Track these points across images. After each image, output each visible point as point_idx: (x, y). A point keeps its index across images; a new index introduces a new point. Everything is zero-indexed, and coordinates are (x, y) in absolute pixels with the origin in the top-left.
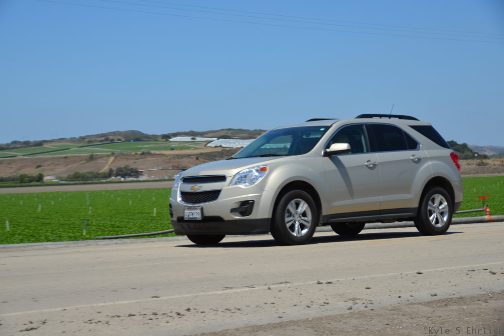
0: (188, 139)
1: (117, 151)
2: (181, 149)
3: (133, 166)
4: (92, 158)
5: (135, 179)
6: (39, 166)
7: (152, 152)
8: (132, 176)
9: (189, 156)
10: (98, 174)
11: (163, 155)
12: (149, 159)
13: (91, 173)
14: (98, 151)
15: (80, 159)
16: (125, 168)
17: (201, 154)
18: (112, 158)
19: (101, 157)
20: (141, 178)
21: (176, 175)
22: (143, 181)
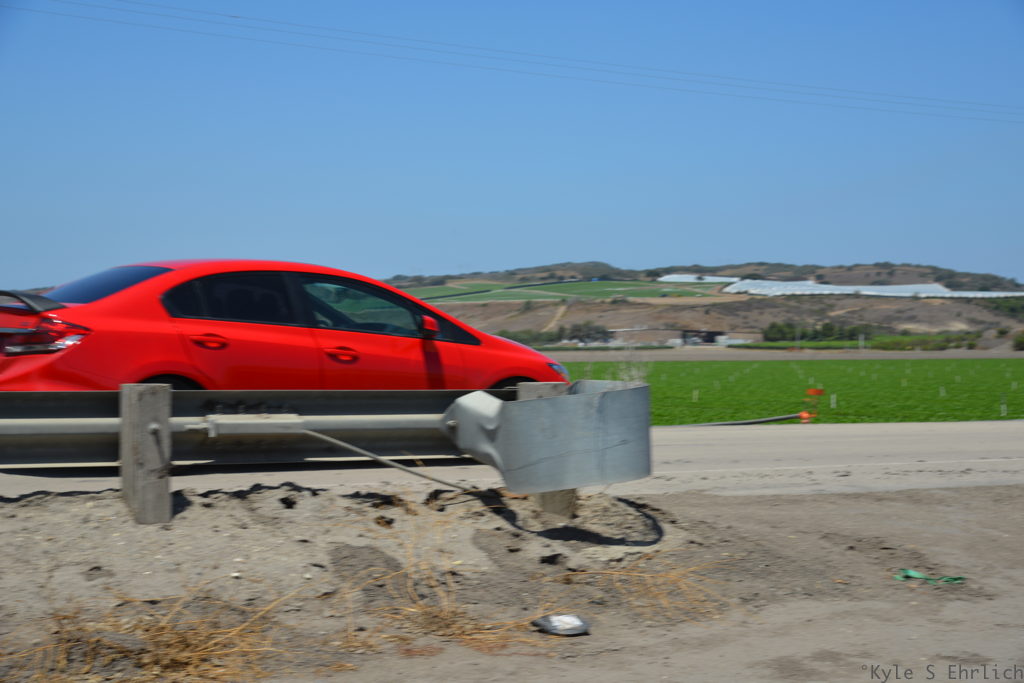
0: (690, 278)
1: (571, 297)
2: (680, 295)
3: (598, 323)
4: (528, 307)
5: (602, 345)
7: (631, 299)
8: (596, 339)
9: (692, 307)
10: (540, 335)
11: (649, 305)
12: (625, 311)
13: (529, 331)
14: (540, 295)
15: (508, 308)
16: (586, 325)
17: (714, 305)
18: (562, 309)
19: (544, 306)
20: (613, 344)
21: (671, 340)
22: (615, 349)
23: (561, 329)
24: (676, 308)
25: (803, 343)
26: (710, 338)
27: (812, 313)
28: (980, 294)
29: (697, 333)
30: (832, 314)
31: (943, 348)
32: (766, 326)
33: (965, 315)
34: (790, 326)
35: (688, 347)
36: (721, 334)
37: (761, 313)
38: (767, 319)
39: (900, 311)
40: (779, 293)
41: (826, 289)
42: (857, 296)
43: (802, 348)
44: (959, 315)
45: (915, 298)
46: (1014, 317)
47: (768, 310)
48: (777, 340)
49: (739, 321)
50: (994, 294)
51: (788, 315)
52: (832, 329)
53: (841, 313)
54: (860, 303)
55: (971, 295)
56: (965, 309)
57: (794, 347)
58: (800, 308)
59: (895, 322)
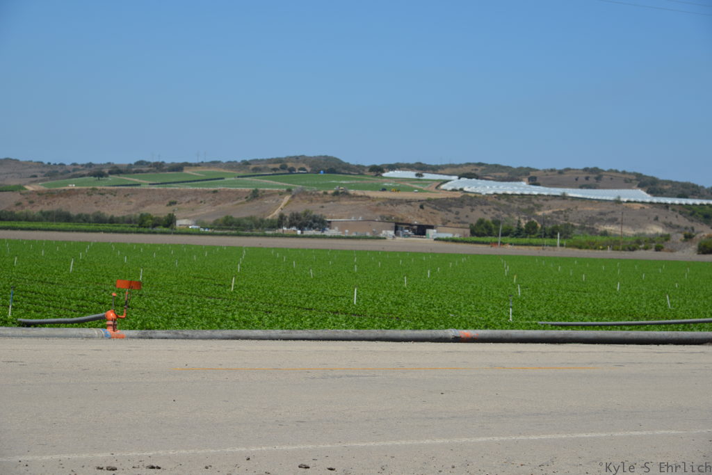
0: (411, 174)
1: (296, 187)
2: (398, 190)
3: (318, 213)
4: (255, 195)
5: (319, 233)
6: (172, 203)
7: (352, 192)
8: (314, 228)
9: (409, 202)
10: (262, 221)
11: (369, 197)
12: (345, 202)
13: (251, 218)
14: (267, 184)
15: (238, 195)
16: (305, 214)
17: (429, 200)
19: (271, 194)
20: (329, 232)
21: (384, 232)
22: (331, 237)
23: (282, 217)
24: (393, 202)
25: (508, 239)
26: (421, 231)
27: (519, 211)
28: (677, 201)
29: (410, 226)
30: (540, 213)
31: (634, 249)
32: (474, 222)
33: (662, 219)
34: (497, 223)
35: (398, 238)
36: (431, 227)
37: (472, 210)
38: (477, 215)
39: (601, 214)
40: (491, 192)
41: (536, 190)
42: (564, 197)
43: (502, 244)
44: (656, 219)
45: (618, 202)
46: (707, 223)
47: (479, 207)
48: (483, 235)
49: (451, 216)
50: (690, 201)
51: (497, 213)
52: (535, 227)
53: (547, 212)
54: (566, 204)
55: (669, 201)
56: (662, 214)
57: (496, 243)
58: (509, 206)
59: (597, 224)
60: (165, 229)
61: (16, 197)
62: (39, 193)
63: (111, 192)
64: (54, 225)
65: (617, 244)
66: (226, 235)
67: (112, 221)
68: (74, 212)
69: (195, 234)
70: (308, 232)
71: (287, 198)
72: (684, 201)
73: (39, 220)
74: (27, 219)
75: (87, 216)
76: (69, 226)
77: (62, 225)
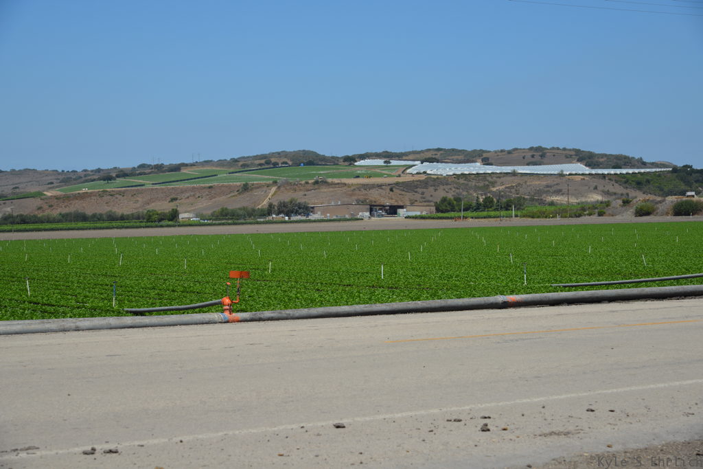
0: (380, 162)
1: (281, 179)
2: (370, 176)
3: (302, 200)
4: (246, 188)
5: (304, 218)
6: (173, 200)
7: (330, 180)
8: (300, 214)
9: (380, 186)
10: (254, 210)
11: (345, 184)
12: (324, 189)
13: (244, 209)
14: (254, 178)
15: (230, 189)
16: (291, 202)
17: (397, 184)
19: (259, 187)
20: (312, 217)
21: (360, 214)
22: (315, 221)
23: (271, 205)
24: (366, 187)
25: (469, 213)
26: (393, 211)
27: (476, 188)
28: (612, 171)
29: (382, 207)
30: (494, 189)
31: (579, 216)
32: (438, 201)
33: (600, 188)
34: (458, 200)
35: (373, 218)
36: (402, 207)
37: (436, 190)
38: (440, 194)
39: (547, 186)
40: (451, 173)
41: (489, 169)
42: (514, 174)
43: (465, 218)
44: (596, 188)
45: (561, 175)
46: (640, 189)
47: (442, 187)
48: (447, 211)
49: (418, 196)
50: (624, 171)
51: (457, 191)
52: (492, 201)
53: (501, 188)
54: (517, 180)
55: (606, 172)
56: (601, 183)
57: (459, 217)
58: (467, 185)
59: (545, 195)
60: (170, 223)
61: (37, 202)
62: (57, 198)
63: (119, 193)
64: (73, 225)
65: (564, 212)
66: (223, 224)
67: (122, 218)
68: (89, 212)
69: (196, 225)
70: (294, 218)
71: (274, 189)
72: (618, 171)
73: (59, 221)
74: (49, 221)
75: (101, 215)
76: (87, 225)
77: (80, 225)
